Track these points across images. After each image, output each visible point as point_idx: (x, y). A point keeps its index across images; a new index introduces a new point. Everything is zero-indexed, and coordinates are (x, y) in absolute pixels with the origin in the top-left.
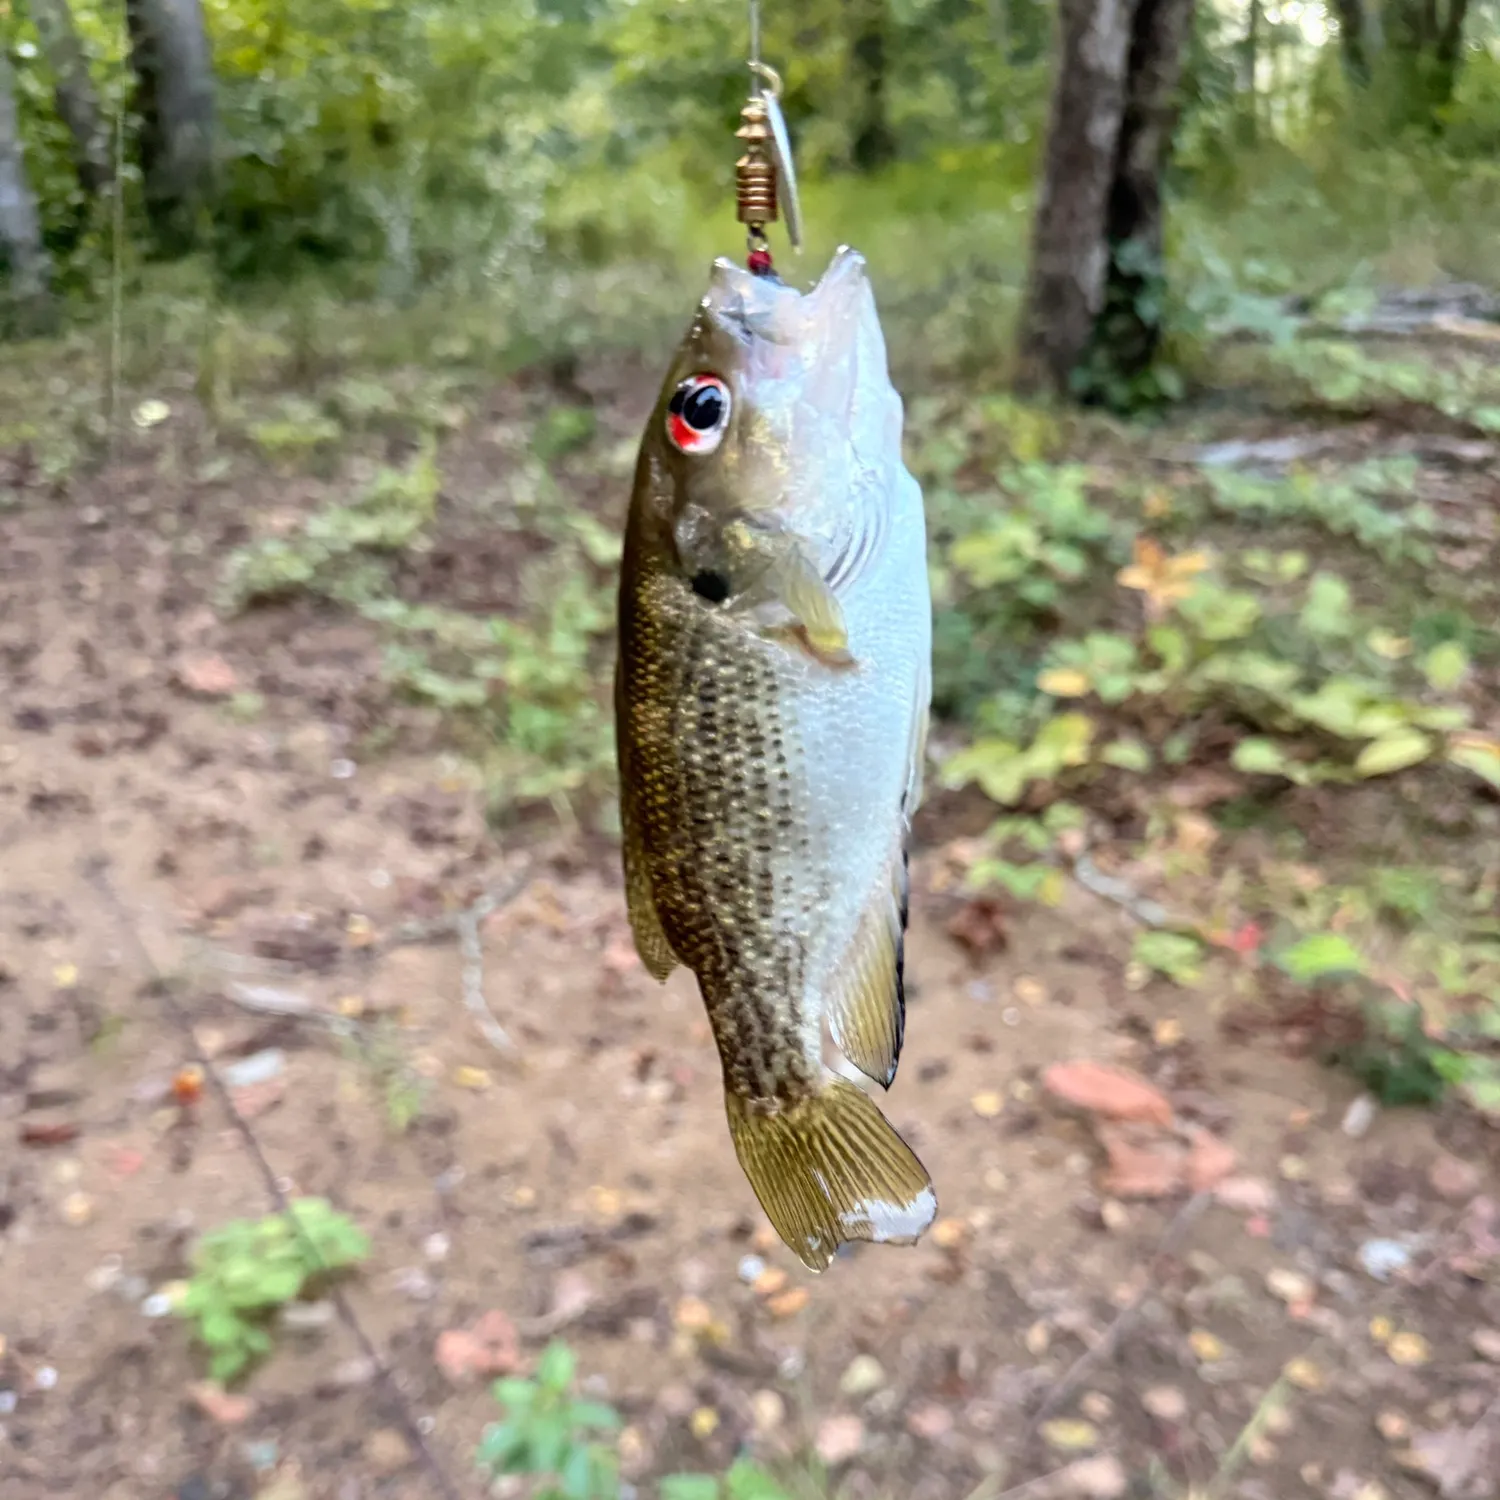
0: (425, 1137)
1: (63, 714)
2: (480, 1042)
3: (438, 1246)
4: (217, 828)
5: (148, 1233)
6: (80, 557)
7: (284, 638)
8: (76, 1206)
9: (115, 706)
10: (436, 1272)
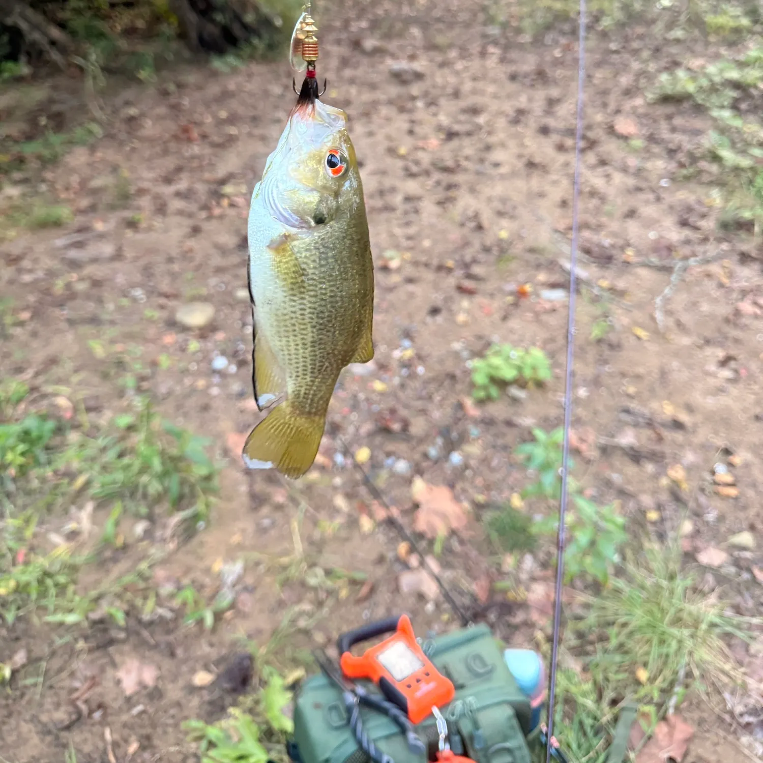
0: (605, 347)
1: (558, 131)
2: (653, 319)
3: (582, 392)
4: (593, 194)
5: (480, 337)
6: (599, 65)
7: (669, 117)
8: (461, 318)
9: (579, 133)
10: (577, 401)
